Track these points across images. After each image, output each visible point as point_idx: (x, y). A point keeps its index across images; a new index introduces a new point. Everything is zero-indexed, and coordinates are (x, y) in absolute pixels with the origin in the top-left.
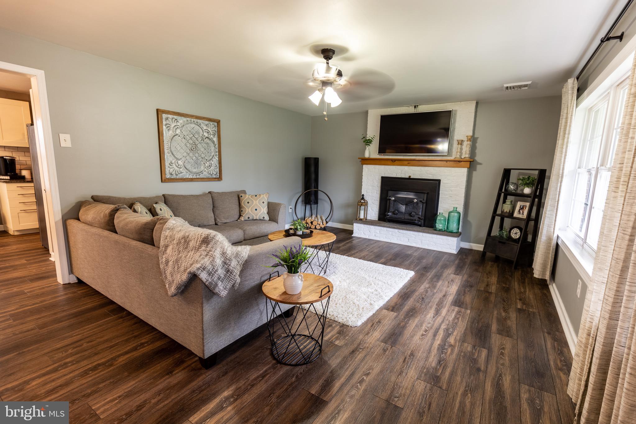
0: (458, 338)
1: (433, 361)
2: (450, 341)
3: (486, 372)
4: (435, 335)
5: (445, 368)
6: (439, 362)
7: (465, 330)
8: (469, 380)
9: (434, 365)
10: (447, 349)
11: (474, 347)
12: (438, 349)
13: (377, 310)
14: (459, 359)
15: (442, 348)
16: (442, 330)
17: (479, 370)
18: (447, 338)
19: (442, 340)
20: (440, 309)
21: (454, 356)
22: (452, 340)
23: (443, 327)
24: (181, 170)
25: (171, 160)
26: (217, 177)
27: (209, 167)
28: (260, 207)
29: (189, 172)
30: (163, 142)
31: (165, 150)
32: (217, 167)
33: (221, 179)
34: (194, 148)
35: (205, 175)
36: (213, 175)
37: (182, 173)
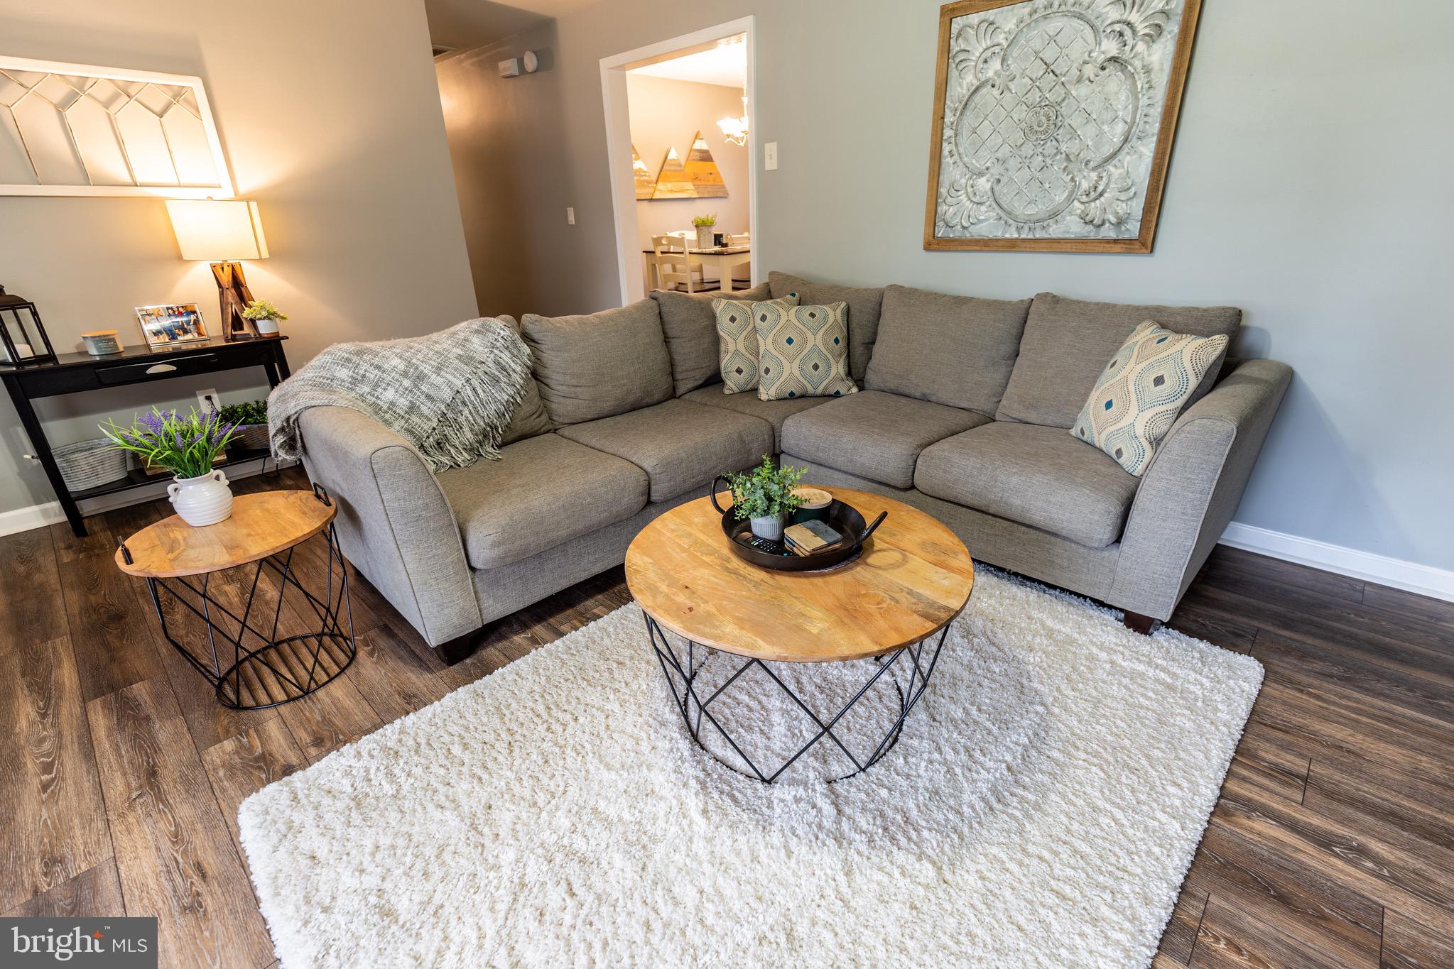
24: (983, 208)
25: (958, 177)
26: (1126, 237)
27: (1093, 195)
28: (1133, 397)
29: (1007, 214)
30: (943, 118)
31: (945, 144)
32: (1133, 190)
33: (1150, 245)
34: (1044, 119)
35: (1071, 226)
36: (1102, 229)
37: (983, 221)
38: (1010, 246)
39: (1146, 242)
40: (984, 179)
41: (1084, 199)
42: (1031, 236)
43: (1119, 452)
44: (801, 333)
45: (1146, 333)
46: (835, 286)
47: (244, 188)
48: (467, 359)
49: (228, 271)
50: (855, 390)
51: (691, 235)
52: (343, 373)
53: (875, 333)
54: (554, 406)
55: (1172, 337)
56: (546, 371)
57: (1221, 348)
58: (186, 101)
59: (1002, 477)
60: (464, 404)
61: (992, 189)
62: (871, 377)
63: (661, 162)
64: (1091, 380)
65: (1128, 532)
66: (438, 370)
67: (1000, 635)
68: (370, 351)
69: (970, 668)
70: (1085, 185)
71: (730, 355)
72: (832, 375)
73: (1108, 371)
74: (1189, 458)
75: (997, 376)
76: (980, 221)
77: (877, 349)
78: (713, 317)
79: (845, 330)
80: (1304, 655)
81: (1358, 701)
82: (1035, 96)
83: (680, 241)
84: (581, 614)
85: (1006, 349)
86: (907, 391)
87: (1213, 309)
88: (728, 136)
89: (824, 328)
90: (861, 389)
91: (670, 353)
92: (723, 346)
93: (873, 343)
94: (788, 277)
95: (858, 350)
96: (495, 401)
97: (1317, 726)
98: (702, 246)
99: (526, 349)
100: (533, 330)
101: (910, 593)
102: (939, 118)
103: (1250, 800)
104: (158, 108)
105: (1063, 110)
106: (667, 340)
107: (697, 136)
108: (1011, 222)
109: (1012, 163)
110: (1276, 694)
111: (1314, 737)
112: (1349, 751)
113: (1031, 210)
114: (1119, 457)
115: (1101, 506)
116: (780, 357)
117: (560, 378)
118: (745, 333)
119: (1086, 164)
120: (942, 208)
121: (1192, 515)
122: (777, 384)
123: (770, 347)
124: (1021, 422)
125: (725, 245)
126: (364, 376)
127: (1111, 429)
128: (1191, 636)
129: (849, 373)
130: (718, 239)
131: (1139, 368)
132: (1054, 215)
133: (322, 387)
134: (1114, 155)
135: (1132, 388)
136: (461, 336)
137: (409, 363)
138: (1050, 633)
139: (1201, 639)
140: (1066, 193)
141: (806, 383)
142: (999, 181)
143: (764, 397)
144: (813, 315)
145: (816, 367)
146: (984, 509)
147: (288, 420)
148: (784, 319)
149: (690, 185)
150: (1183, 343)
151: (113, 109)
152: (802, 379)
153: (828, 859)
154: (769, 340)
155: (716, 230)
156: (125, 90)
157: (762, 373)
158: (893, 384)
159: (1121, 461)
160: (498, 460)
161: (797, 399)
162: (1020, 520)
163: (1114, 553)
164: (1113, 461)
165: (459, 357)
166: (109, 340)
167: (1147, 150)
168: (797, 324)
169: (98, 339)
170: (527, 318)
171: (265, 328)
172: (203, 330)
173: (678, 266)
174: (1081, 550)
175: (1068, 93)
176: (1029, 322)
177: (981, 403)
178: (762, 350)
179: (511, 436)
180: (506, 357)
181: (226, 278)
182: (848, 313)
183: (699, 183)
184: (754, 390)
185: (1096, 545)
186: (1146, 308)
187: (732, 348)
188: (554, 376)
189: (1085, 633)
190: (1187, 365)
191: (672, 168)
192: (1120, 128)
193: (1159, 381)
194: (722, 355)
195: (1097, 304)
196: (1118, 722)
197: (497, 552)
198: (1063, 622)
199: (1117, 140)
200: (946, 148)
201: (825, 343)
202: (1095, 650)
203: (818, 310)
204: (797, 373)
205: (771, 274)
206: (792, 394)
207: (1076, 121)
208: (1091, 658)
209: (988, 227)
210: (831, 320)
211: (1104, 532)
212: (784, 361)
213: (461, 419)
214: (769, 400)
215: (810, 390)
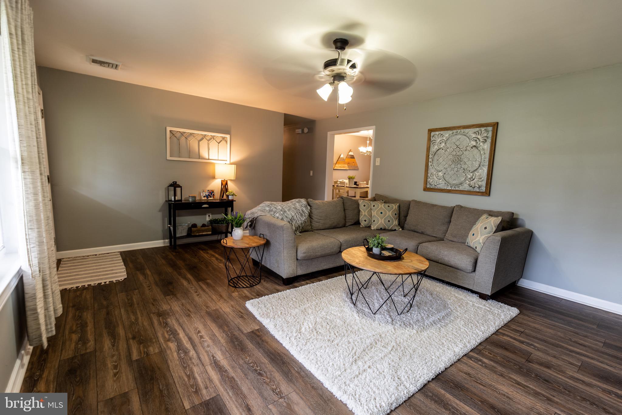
0: (168, 352)
1: (171, 322)
2: (173, 344)
3: (127, 340)
4: (190, 339)
5: (160, 323)
6: (167, 324)
7: (168, 367)
8: (138, 327)
9: (169, 320)
10: (170, 335)
11: (148, 354)
12: (176, 331)
13: (261, 323)
14: (154, 335)
15: (174, 333)
16: (189, 348)
17: (134, 338)
18: (177, 344)
19: (181, 339)
20: (222, 376)
21: (159, 335)
22: (173, 346)
23: (192, 353)
24: (441, 180)
25: (433, 172)
26: (482, 191)
27: (471, 179)
28: (479, 232)
29: (448, 183)
30: (429, 156)
31: (429, 163)
32: (483, 179)
33: (488, 194)
34: (457, 159)
35: (466, 187)
36: (475, 188)
37: (441, 184)
38: (449, 191)
39: (487, 192)
40: (441, 173)
41: (469, 180)
42: (455, 189)
43: (476, 247)
44: (385, 211)
45: (485, 216)
46: (396, 199)
47: (232, 161)
48: (295, 209)
49: (225, 182)
50: (401, 229)
51: (347, 181)
52: (267, 209)
53: (408, 213)
54: (313, 224)
55: (490, 217)
56: (312, 214)
57: (500, 220)
58: (225, 140)
59: (442, 252)
60: (294, 220)
61: (443, 176)
62: (406, 226)
63: (338, 157)
64: (470, 229)
65: (477, 268)
66: (289, 210)
67: (441, 296)
68: (274, 204)
69: (431, 301)
70: (469, 177)
71: (363, 216)
72: (394, 224)
73: (474, 226)
74: (490, 246)
75: (445, 228)
76: (440, 184)
77: (408, 218)
78: (358, 205)
79: (398, 211)
80: (534, 311)
81: (546, 321)
82: (454, 153)
83: (344, 183)
84: (319, 280)
85: (447, 220)
86: (417, 231)
87: (505, 212)
88: (362, 152)
89: (392, 210)
90: (403, 229)
91: (345, 214)
92: (361, 213)
93: (407, 216)
94: (381, 195)
95: (402, 218)
96: (301, 220)
97: (531, 324)
98: (350, 185)
99: (309, 207)
100: (310, 203)
101: (412, 266)
102: (428, 156)
103: (504, 333)
104: (218, 142)
105: (462, 157)
106: (344, 210)
107: (350, 151)
108: (449, 185)
109: (449, 169)
110: (521, 317)
111: (529, 326)
112: (537, 329)
113: (454, 182)
114: (476, 249)
115: (469, 260)
116: (379, 217)
117: (316, 217)
118: (368, 210)
119: (469, 171)
120: (429, 180)
121: (493, 262)
122: (377, 225)
123: (375, 214)
124: (452, 241)
125: (358, 185)
126: (272, 210)
127: (474, 241)
128: (499, 302)
129: (399, 224)
130: (355, 183)
131: (481, 225)
132: (461, 184)
133: (263, 211)
134: (476, 170)
135: (479, 230)
136: (294, 203)
137: (282, 208)
138: (456, 297)
139: (502, 303)
140: (464, 178)
141: (386, 226)
142: (445, 174)
143: (372, 228)
144: (389, 206)
145: (389, 221)
146: (437, 261)
147: (253, 219)
148: (380, 207)
149: (346, 166)
150: (492, 218)
151: (209, 142)
152: (385, 225)
153: (390, 327)
154: (376, 212)
155: (355, 180)
156: (213, 137)
157: (373, 221)
158: (413, 228)
159: (477, 250)
160: (300, 235)
161: (383, 230)
162: (448, 264)
163: (473, 274)
164: (474, 250)
165: (294, 208)
166: (195, 197)
167: (485, 169)
168: (384, 208)
169: (193, 197)
170: (309, 200)
171: (230, 198)
172: (214, 197)
173: (340, 191)
174: (465, 273)
175: (463, 153)
176: (454, 213)
177: (440, 235)
178: (373, 215)
179: (303, 230)
180: (304, 209)
181: (224, 183)
182: (399, 207)
183: (349, 165)
184: (370, 227)
185: (468, 271)
186: (487, 211)
187: (363, 214)
188: (314, 216)
189: (467, 298)
190: (492, 224)
191: (341, 160)
192: (478, 163)
193: (486, 228)
194: (360, 216)
195: (473, 209)
196: (471, 315)
197: (304, 255)
198: (460, 295)
199: (477, 166)
200: (430, 164)
201: (392, 215)
202: (469, 302)
203: (390, 205)
204: (383, 222)
205: (376, 194)
206: (381, 228)
207: (466, 160)
208: (467, 303)
209: (442, 185)
210: (394, 208)
211: (470, 268)
212: (379, 218)
213: (293, 224)
214: (374, 230)
215: (387, 228)
